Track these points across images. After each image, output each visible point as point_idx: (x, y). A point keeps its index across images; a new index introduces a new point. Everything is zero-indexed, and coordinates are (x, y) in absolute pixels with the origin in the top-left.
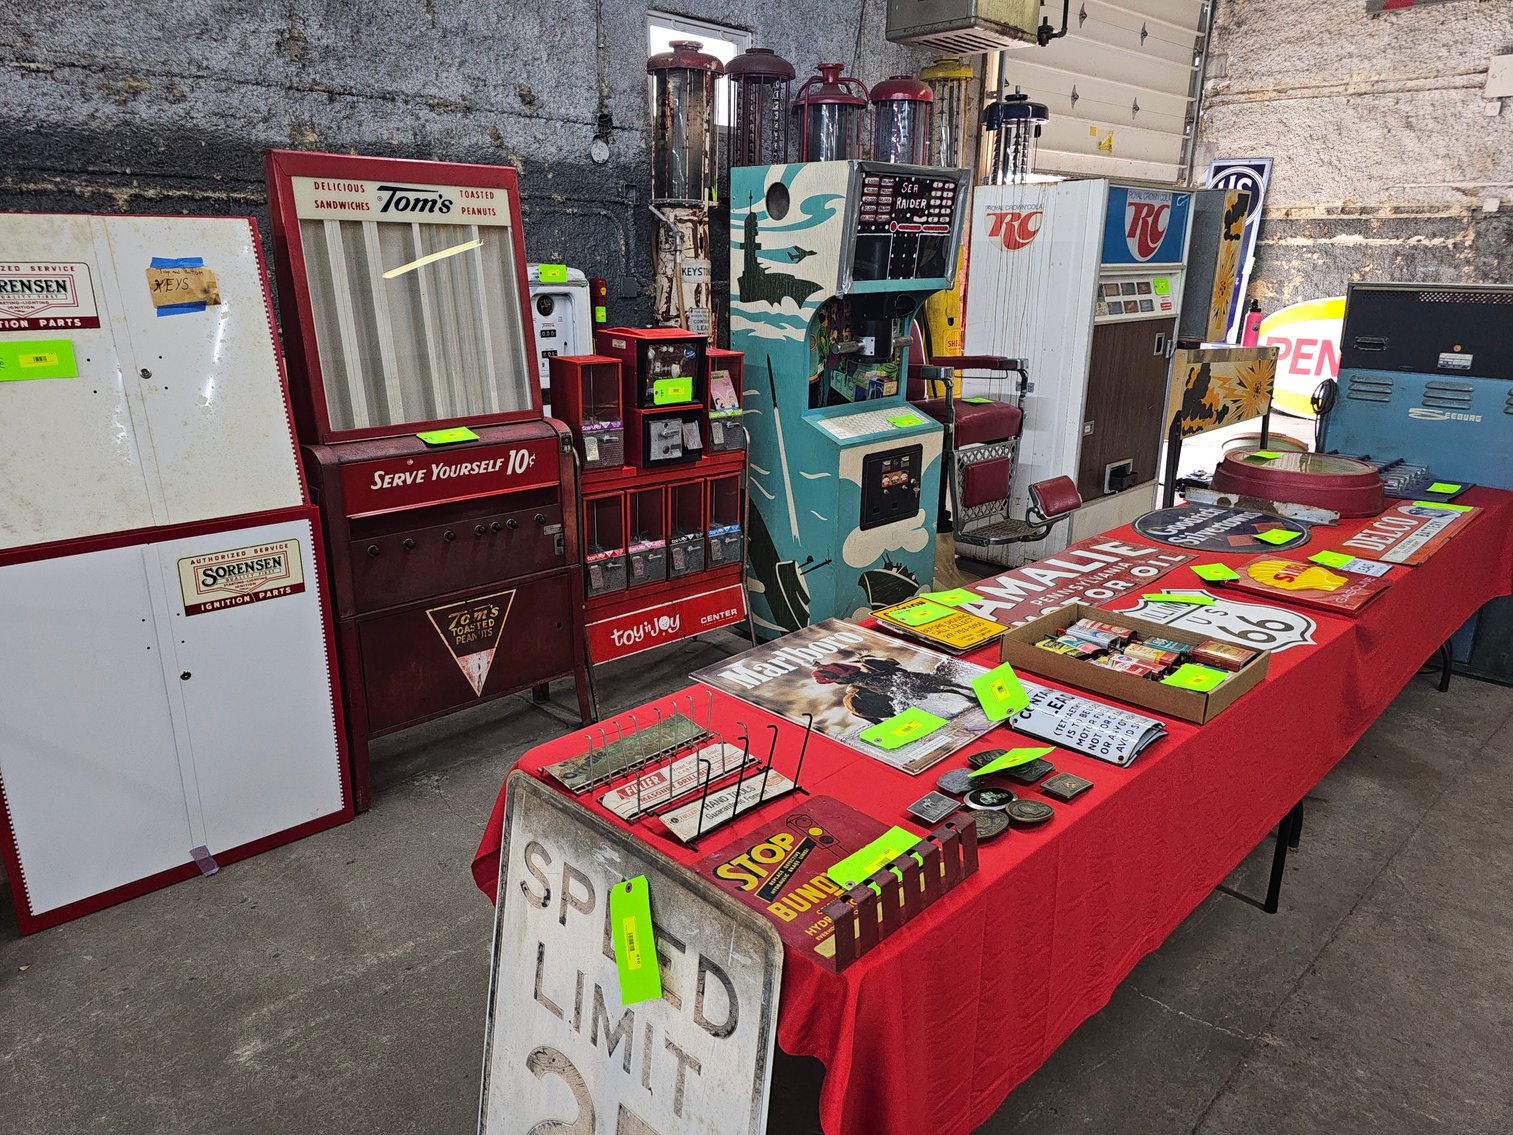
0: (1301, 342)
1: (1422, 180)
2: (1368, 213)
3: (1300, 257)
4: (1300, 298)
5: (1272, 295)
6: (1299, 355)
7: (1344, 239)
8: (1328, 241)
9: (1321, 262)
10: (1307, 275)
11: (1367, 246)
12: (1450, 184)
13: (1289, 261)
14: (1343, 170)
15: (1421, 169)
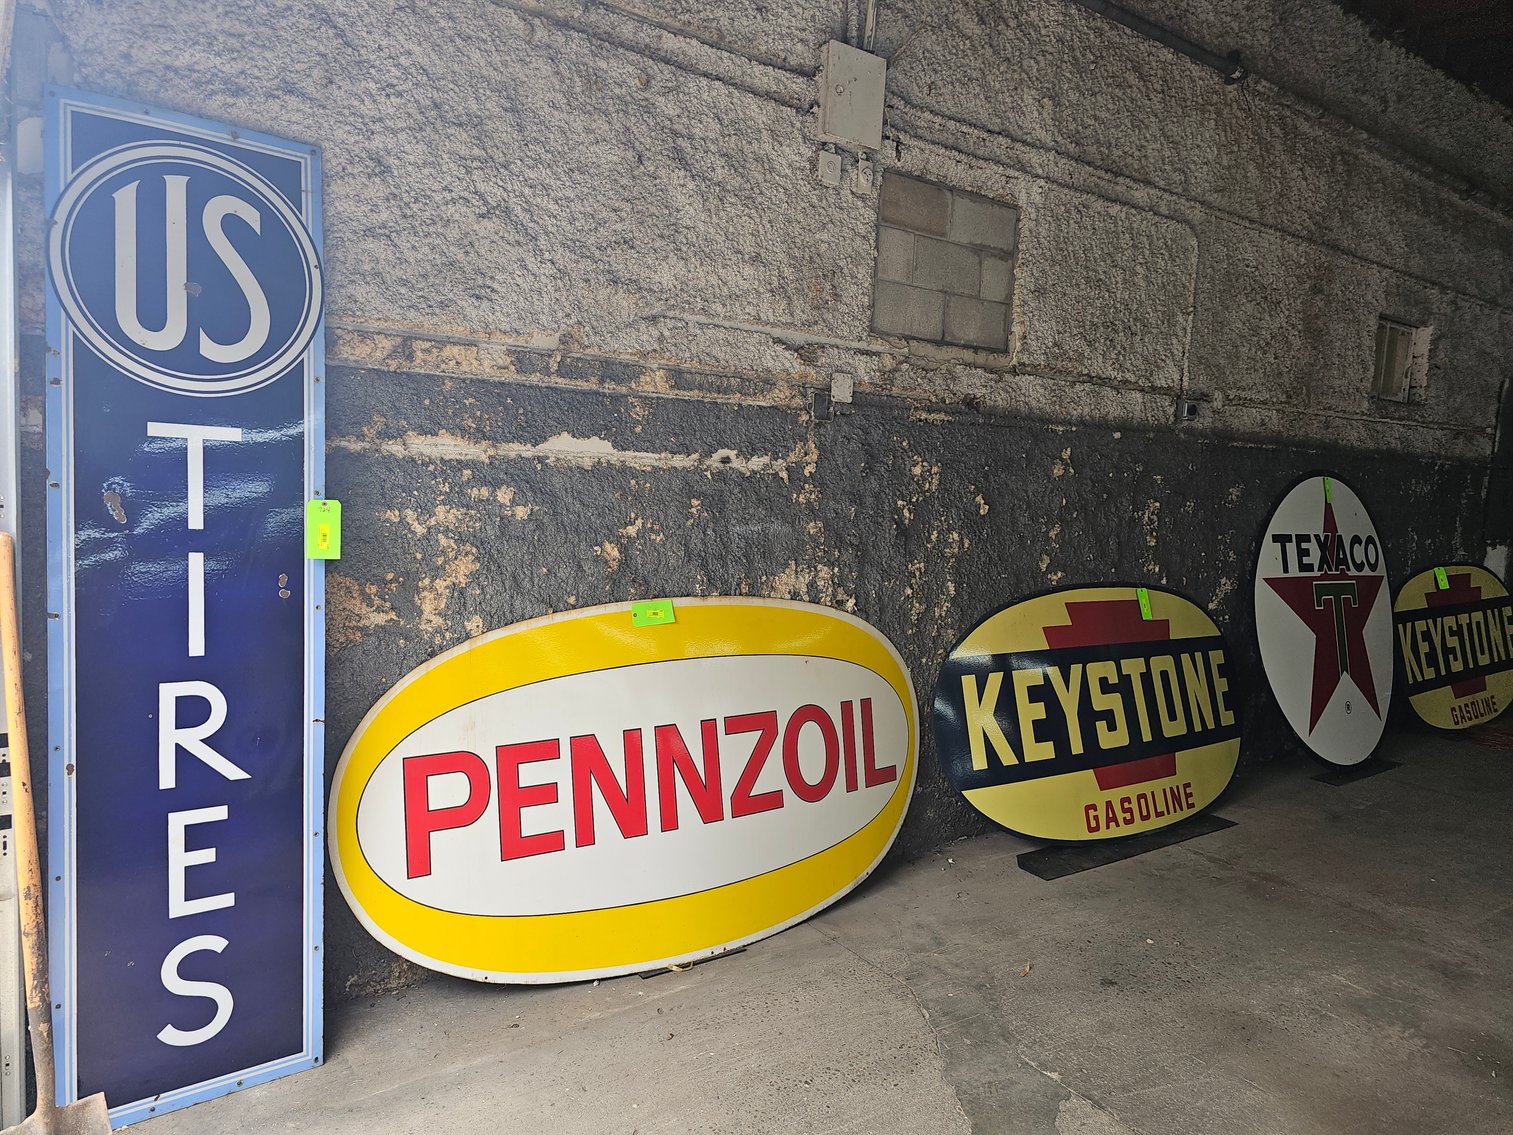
1: (719, 308)
2: (619, 381)
3: (457, 497)
4: (474, 623)
5: (380, 619)
6: (517, 798)
7: (566, 447)
8: (528, 451)
9: (521, 512)
10: (488, 557)
11: (625, 470)
12: (768, 329)
13: (426, 510)
14: (543, 242)
15: (714, 280)
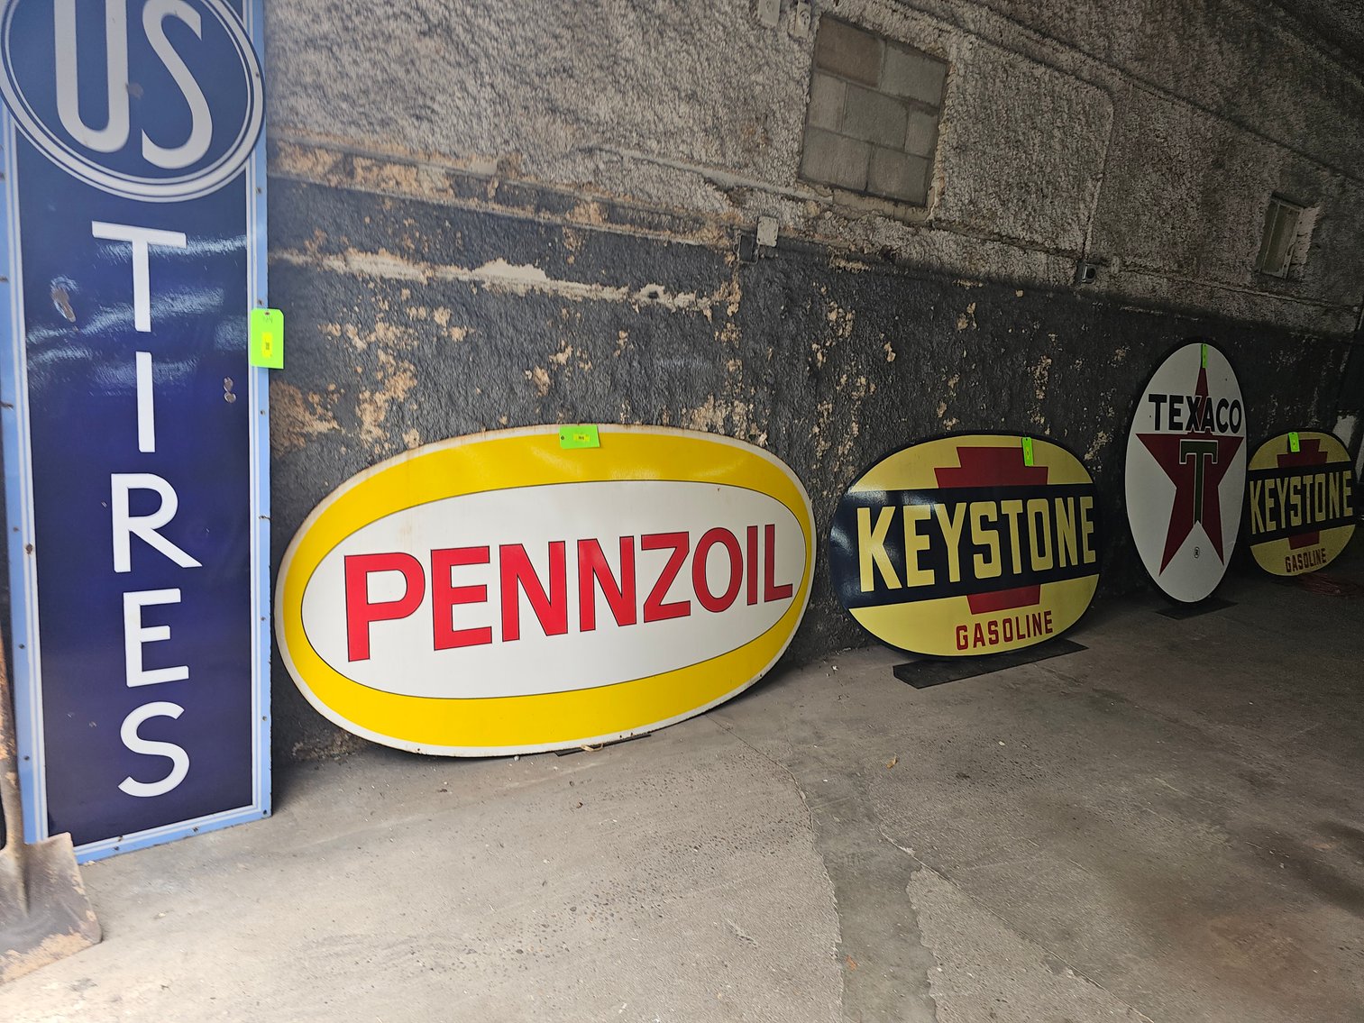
0: (445, 559)
1: (654, 144)
2: (553, 211)
3: (396, 316)
4: (411, 436)
5: (323, 427)
6: (448, 597)
7: (498, 272)
8: (464, 275)
9: (457, 334)
10: (424, 373)
11: (557, 299)
12: (700, 168)
13: (366, 326)
14: (483, 65)
15: (650, 115)
